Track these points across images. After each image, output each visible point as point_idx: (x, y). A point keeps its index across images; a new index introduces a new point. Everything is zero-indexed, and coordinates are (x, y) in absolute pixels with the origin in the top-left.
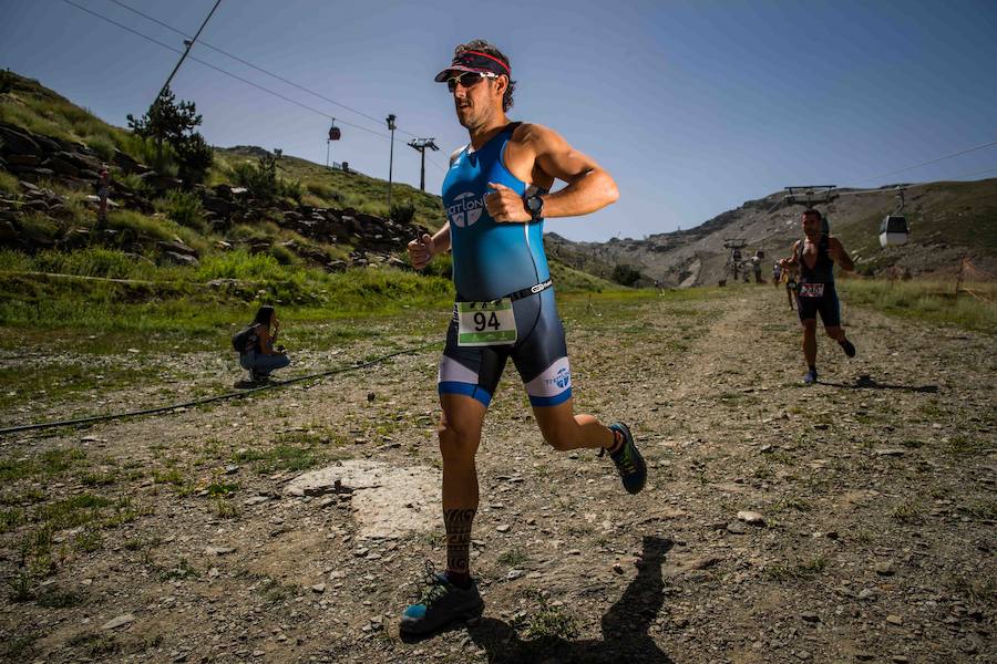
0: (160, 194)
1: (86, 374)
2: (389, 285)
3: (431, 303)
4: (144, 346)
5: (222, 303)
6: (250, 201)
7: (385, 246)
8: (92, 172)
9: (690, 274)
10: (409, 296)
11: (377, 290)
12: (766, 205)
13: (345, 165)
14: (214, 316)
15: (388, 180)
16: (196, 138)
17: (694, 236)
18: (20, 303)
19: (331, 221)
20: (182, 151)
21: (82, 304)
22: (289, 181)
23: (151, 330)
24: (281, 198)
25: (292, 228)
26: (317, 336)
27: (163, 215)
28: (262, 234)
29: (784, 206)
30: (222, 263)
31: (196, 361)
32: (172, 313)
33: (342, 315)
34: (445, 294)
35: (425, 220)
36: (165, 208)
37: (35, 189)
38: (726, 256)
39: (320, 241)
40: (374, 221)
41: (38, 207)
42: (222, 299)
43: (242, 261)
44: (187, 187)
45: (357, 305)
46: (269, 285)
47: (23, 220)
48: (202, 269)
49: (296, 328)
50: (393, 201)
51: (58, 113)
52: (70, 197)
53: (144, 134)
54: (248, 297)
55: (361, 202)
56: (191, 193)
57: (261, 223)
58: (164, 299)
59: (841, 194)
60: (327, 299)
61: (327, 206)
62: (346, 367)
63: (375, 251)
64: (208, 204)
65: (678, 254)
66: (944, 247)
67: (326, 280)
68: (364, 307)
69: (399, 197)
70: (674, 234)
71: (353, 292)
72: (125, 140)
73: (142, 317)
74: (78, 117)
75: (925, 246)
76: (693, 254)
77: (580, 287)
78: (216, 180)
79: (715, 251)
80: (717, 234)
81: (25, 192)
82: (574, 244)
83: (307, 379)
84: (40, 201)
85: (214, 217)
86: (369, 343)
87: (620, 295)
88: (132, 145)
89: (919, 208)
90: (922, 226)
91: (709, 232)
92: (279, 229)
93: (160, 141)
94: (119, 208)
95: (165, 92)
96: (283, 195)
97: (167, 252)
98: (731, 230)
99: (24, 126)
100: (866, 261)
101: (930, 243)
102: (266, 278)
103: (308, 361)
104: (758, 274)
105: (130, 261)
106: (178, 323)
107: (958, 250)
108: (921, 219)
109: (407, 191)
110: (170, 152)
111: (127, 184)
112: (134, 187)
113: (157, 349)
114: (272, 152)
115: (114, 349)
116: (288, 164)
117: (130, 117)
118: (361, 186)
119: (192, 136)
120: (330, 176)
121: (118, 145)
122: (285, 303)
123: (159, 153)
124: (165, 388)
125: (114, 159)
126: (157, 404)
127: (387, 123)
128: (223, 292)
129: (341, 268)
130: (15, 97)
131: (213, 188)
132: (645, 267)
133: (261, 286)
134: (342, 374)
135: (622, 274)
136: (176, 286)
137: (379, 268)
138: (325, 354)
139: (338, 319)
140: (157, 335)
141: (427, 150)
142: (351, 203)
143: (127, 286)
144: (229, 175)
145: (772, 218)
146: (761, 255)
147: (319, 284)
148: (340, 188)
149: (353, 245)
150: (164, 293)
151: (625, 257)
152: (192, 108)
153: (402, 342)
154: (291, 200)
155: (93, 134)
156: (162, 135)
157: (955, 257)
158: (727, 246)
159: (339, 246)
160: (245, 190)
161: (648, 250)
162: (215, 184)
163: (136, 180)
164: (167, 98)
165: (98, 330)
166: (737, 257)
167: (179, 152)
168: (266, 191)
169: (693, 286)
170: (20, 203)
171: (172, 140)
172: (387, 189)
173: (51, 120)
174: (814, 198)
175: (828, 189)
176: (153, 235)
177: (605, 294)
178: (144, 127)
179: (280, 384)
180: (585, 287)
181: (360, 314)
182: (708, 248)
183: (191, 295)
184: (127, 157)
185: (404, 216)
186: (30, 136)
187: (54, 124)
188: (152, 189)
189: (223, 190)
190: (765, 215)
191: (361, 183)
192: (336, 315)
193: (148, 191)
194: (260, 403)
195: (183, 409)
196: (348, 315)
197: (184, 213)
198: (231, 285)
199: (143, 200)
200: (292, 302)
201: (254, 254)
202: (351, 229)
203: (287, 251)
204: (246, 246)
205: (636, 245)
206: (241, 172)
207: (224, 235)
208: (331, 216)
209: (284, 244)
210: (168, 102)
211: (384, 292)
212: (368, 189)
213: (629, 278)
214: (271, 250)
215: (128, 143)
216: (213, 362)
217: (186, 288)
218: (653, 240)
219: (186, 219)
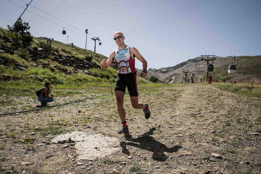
0: (16, 49)
2: (84, 79)
3: (97, 85)
4: (8, 94)
5: (33, 82)
6: (44, 52)
7: (83, 68)
9: (172, 80)
10: (90, 83)
11: (80, 80)
12: (195, 61)
13: (72, 44)
14: (31, 86)
15: (85, 49)
16: (28, 33)
17: (173, 69)
19: (67, 59)
20: (24, 37)
22: (55, 47)
23: (10, 89)
24: (53, 52)
25: (56, 61)
26: (62, 93)
27: (17, 55)
28: (46, 62)
29: (200, 61)
30: (34, 70)
31: (24, 99)
32: (17, 85)
34: (101, 83)
35: (95, 61)
36: (17, 53)
38: (183, 75)
39: (64, 65)
40: (80, 60)
42: (33, 81)
43: (40, 70)
44: (25, 47)
45: (74, 85)
46: (48, 77)
48: (28, 72)
49: (56, 90)
50: (86, 55)
53: (12, 31)
54: (41, 81)
55: (77, 55)
56: (25, 49)
57: (47, 59)
58: (15, 80)
59: (217, 58)
60: (65, 82)
61: (67, 55)
62: (71, 102)
63: (80, 69)
64: (31, 52)
65: (169, 74)
66: (245, 75)
67: (65, 77)
68: (76, 85)
69: (88, 54)
70: (168, 68)
71: (73, 81)
72: (5, 32)
73: (8, 85)
75: (240, 74)
76: (173, 74)
78: (33, 46)
79: (180, 73)
80: (180, 68)
82: (139, 70)
83: (59, 106)
85: (32, 57)
86: (78, 96)
87: (152, 85)
88: (8, 34)
89: (238, 63)
90: (239, 68)
91: (178, 68)
92: (52, 61)
93: (17, 33)
94: (2, 52)
95: (20, 19)
96: (53, 51)
97: (17, 66)
98: (184, 67)
100: (223, 78)
101: (241, 73)
102: (47, 75)
103: (59, 100)
104: (192, 80)
105: (5, 68)
106: (19, 87)
107: (249, 76)
108: (238, 66)
109: (90, 52)
110: (20, 37)
111: (6, 45)
112: (8, 47)
113: (12, 95)
114: (51, 39)
116: (55, 43)
117: (8, 26)
118: (77, 50)
120: (67, 47)
121: (4, 34)
122: (53, 83)
123: (17, 37)
124: (13, 107)
125: (3, 38)
126: (10, 112)
127: (85, 32)
128: (34, 79)
129: (70, 73)
131: (33, 48)
132: (159, 77)
133: (45, 78)
134: (70, 104)
135: (153, 79)
136: (19, 76)
137: (81, 74)
138: (64, 98)
139: (69, 88)
140: (12, 91)
141: (97, 40)
142: (74, 55)
143: (4, 76)
144: (38, 45)
145: (196, 65)
146: (193, 75)
147: (63, 77)
148: (71, 50)
149: (74, 67)
150: (15, 78)
151: (153, 74)
152: (27, 24)
153: (89, 96)
154: (56, 53)
156: (18, 31)
157: (248, 77)
158: (183, 72)
159: (70, 67)
160: (42, 49)
161: (160, 72)
163: (9, 44)
166: (186, 75)
167: (23, 37)
168: (48, 50)
169: (173, 83)
171: (21, 33)
172: (84, 51)
174: (209, 59)
175: (213, 56)
176: (13, 61)
177: (148, 84)
178: (12, 29)
179: (50, 107)
180: (142, 82)
181: (75, 87)
182: (178, 72)
183: (24, 80)
184: (7, 37)
185: (89, 59)
188: (14, 47)
189: (35, 49)
190: (194, 64)
191: (77, 49)
192: (68, 87)
193: (13, 48)
194: (44, 112)
195: (18, 113)
196: (72, 87)
197: (23, 55)
198: (36, 77)
199: (11, 50)
200: (55, 83)
201: (44, 68)
202: (73, 62)
203: (54, 68)
204: (42, 65)
205: (157, 71)
206: (41, 43)
207: (35, 62)
208: (68, 58)
209: (53, 65)
210: (20, 22)
211: (83, 81)
212: (79, 51)
213: (154, 80)
214: (49, 67)
215: (7, 33)
216: (29, 99)
217: (22, 77)
218: (162, 69)
219: (24, 57)
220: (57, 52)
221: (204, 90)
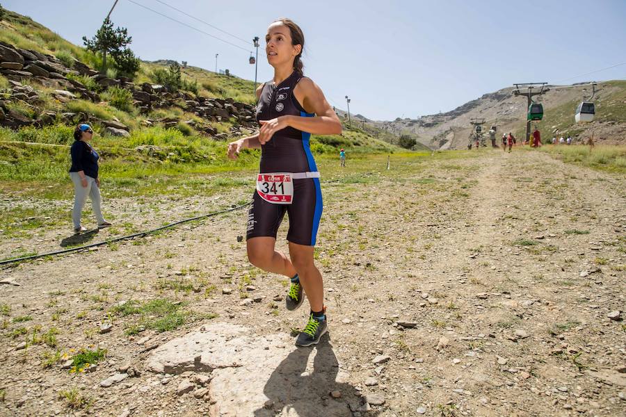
0: (105, 89)
1: (39, 215)
5: (145, 162)
6: (164, 94)
7: (252, 123)
8: (58, 75)
9: (447, 141)
11: (247, 153)
12: (497, 97)
13: (227, 71)
14: (137, 171)
15: (254, 80)
16: (128, 52)
17: (450, 117)
18: (6, 163)
19: (217, 107)
21: (49, 163)
22: (190, 81)
24: (185, 92)
25: (192, 112)
26: (206, 185)
27: (107, 103)
28: (172, 116)
29: (511, 97)
30: (146, 134)
31: (120, 204)
32: (108, 169)
33: (223, 169)
36: (108, 98)
37: (19, 85)
38: (471, 130)
39: (210, 120)
40: (246, 107)
41: (21, 97)
42: (145, 159)
43: (159, 133)
44: (123, 84)
45: (234, 163)
46: (176, 149)
47: (10, 106)
48: (131, 139)
49: (192, 179)
51: (37, 35)
52: (43, 91)
53: (94, 50)
54: (162, 157)
55: (237, 95)
56: (125, 89)
57: (171, 109)
58: (105, 159)
59: (550, 89)
60: (214, 158)
61: (214, 97)
63: (246, 126)
64: (137, 96)
65: (440, 128)
67: (214, 146)
68: (239, 164)
70: (437, 116)
72: (82, 53)
74: (50, 38)
76: (449, 129)
77: (379, 150)
78: (141, 80)
79: (463, 126)
80: (464, 116)
81: (12, 87)
82: (373, 122)
83: (194, 220)
84: (22, 94)
85: (141, 105)
87: (404, 155)
88: (86, 57)
89: (598, 98)
91: (459, 114)
92: (183, 113)
93: (105, 54)
94: (76, 98)
95: (107, 21)
96: (186, 90)
97: (107, 127)
98: (473, 113)
99: (12, 43)
102: (174, 145)
103: (197, 204)
104: (493, 141)
108: (599, 105)
110: (111, 62)
111: (82, 82)
112: (88, 85)
114: (181, 63)
115: (64, 195)
116: (191, 71)
117: (84, 39)
118: (237, 85)
119: (125, 51)
120: (218, 79)
121: (77, 56)
122: (186, 161)
123: (104, 62)
125: (74, 66)
127: (253, 44)
128: (146, 154)
129: (224, 138)
130: (8, 24)
131: (140, 85)
132: (418, 137)
133: (170, 150)
134: (220, 216)
135: (405, 141)
136: (114, 150)
138: (210, 199)
139: (221, 173)
142: (230, 95)
144: (151, 76)
145: (500, 105)
146: (494, 128)
147: (209, 147)
148: (224, 86)
149: (232, 123)
151: (406, 131)
152: (125, 32)
154: (191, 93)
155: (60, 49)
156: (105, 49)
159: (223, 123)
160: (161, 86)
161: (420, 126)
162: (141, 82)
163: (88, 80)
164: (109, 25)
165: (55, 181)
166: (479, 130)
167: (118, 62)
168: (174, 87)
169: (449, 149)
170: (8, 95)
171: (114, 54)
172: (254, 86)
173: (32, 40)
174: (533, 91)
175: (542, 85)
176: (99, 116)
177: (396, 155)
178: (94, 45)
180: (382, 150)
181: (236, 168)
182: (459, 125)
183: (123, 157)
184: (83, 65)
186: (16, 50)
187: (34, 42)
188: (100, 86)
189: (146, 87)
191: (237, 83)
192: (220, 169)
193: (97, 88)
196: (229, 169)
197: (120, 102)
198: (151, 149)
199: (93, 93)
200: (192, 161)
201: (167, 129)
202: (230, 112)
203: (189, 127)
204: (162, 123)
205: (412, 123)
206: (158, 75)
207: (147, 115)
208: (218, 104)
209: (186, 122)
210: (109, 28)
211: (252, 153)
212: (242, 86)
213: (409, 144)
214: (178, 126)
215: (84, 56)
216: (130, 205)
217: (120, 152)
218: (424, 119)
219: (122, 105)
220: (195, 91)
221: (525, 164)
